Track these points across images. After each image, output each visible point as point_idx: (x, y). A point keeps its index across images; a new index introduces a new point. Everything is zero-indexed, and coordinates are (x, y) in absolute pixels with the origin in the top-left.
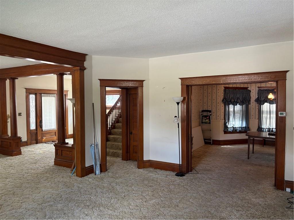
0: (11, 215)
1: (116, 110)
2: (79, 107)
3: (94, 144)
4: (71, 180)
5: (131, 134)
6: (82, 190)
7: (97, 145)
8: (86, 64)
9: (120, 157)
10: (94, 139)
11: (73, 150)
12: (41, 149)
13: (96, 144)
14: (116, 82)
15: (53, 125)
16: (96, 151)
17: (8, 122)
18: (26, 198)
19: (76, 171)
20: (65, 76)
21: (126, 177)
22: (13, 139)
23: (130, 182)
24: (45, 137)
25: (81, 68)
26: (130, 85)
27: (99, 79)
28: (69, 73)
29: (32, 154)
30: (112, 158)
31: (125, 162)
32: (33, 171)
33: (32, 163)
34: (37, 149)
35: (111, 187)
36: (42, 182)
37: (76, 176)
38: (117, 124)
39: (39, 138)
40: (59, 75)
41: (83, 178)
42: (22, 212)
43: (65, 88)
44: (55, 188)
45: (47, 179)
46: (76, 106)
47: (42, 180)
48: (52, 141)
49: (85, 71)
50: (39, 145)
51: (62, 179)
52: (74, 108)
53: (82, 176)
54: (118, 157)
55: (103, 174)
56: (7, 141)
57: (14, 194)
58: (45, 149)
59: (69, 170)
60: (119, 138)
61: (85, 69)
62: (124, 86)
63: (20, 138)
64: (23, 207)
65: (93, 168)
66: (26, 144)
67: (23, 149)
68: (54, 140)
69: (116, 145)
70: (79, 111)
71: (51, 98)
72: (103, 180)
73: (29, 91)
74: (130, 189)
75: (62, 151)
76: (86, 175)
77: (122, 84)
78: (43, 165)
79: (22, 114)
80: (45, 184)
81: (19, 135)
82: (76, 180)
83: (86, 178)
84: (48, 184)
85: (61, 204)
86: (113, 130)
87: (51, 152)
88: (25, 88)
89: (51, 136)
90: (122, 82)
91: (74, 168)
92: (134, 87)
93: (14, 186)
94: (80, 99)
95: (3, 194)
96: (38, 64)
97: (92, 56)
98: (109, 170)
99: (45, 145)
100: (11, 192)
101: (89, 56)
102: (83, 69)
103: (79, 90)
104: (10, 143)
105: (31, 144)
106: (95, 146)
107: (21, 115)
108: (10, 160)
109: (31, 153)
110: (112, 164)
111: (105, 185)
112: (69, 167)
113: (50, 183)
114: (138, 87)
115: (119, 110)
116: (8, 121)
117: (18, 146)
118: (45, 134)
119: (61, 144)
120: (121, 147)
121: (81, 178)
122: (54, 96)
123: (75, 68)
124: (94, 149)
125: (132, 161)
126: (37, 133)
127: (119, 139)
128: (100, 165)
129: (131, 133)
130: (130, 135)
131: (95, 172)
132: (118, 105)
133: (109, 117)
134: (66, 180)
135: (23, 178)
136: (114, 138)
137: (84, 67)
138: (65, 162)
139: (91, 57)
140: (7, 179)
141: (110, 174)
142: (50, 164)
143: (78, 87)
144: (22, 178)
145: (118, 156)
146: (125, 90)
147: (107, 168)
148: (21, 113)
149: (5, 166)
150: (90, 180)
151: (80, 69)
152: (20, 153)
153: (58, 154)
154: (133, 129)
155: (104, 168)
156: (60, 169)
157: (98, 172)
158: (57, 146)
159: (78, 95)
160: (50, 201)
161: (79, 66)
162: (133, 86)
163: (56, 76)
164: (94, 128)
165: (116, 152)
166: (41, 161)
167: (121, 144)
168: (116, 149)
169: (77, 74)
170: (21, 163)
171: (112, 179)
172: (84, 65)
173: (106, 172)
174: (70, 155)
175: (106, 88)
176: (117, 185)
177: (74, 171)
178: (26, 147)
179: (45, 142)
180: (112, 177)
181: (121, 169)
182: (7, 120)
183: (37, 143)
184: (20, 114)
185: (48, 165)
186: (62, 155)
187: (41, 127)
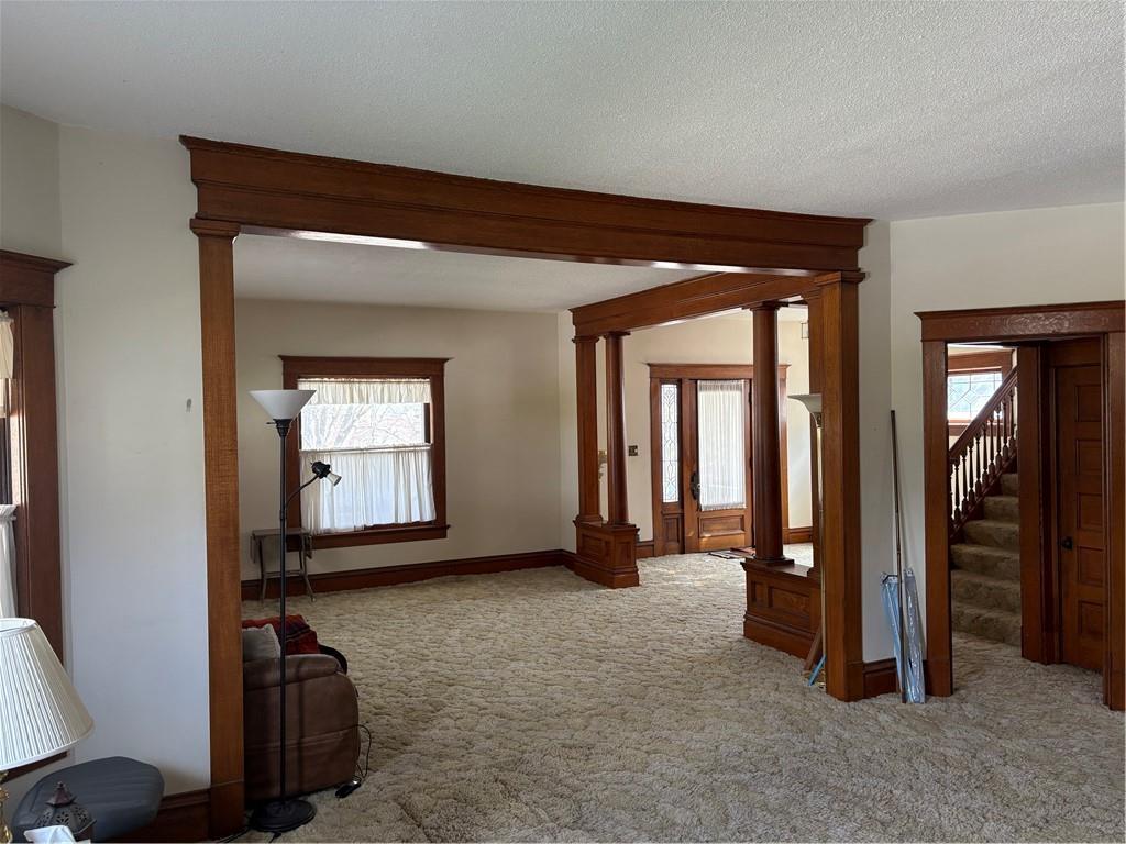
0: (620, 787)
1: (988, 439)
2: (838, 428)
3: (899, 576)
4: (809, 704)
5: (1070, 547)
6: (853, 754)
7: (910, 581)
8: (865, 258)
9: (1012, 645)
10: (899, 554)
11: (813, 589)
12: (696, 573)
13: (906, 577)
14: (996, 320)
15: (735, 492)
16: (908, 604)
17: (602, 474)
18: (659, 738)
19: (827, 671)
20: (782, 313)
21: (1049, 736)
22: (614, 532)
23: (1071, 761)
24: (709, 531)
25: (848, 274)
26: (1066, 325)
27: (916, 314)
28: (799, 298)
29: (668, 588)
30: (972, 643)
31: (1038, 666)
32: (676, 649)
33: (671, 620)
34: (683, 573)
35: (976, 768)
36: (709, 692)
37: (827, 692)
38: (991, 498)
39: (690, 534)
40: (761, 308)
41: (852, 704)
42: (649, 786)
43: (782, 357)
44: (753, 724)
45: (724, 685)
46: (827, 422)
47: (708, 687)
48: (733, 550)
49: (860, 285)
50: (691, 559)
51: (773, 696)
52: (819, 431)
53: (850, 697)
54: (1003, 641)
55: (936, 705)
56: (598, 536)
57: (623, 715)
58: (710, 576)
59: (798, 665)
60: (1003, 559)
61: (862, 277)
62: (1034, 332)
63: (634, 530)
64: (651, 769)
65: (895, 674)
66: (652, 551)
67: (646, 568)
68: (736, 544)
69: (991, 589)
70: (838, 442)
71: (727, 393)
72: (939, 729)
73: (661, 374)
74: (1071, 792)
75: (770, 588)
76: (866, 697)
77: (1026, 325)
78: (706, 633)
79: (638, 451)
80: (719, 702)
81: (632, 519)
82: (826, 707)
83: (863, 706)
84: (726, 703)
85: (778, 788)
86: (975, 523)
87: (732, 590)
88: (649, 364)
89: (728, 529)
90: (1022, 318)
91: (817, 661)
92: (1084, 334)
93: (623, 689)
94: (840, 396)
95: (593, 712)
96: (691, 277)
97: (892, 223)
98: (962, 692)
99: (708, 559)
100: (616, 710)
101: (877, 223)
102: (852, 278)
103: (837, 362)
104: (607, 543)
105: (665, 552)
106: (903, 585)
107: (636, 454)
108: (606, 601)
109: (666, 584)
110: (978, 670)
111: (949, 752)
112: (800, 652)
113: (733, 702)
114: (1105, 334)
115: (1002, 439)
116: (601, 471)
117: (629, 557)
118: (707, 522)
119: (769, 565)
120: (1015, 600)
121: (846, 705)
122: (738, 388)
123: (825, 278)
124: (896, 594)
125: (1071, 669)
126: (683, 515)
127: (1003, 565)
128: (925, 663)
129: (1068, 544)
130: (1063, 549)
131: (905, 689)
132: (996, 418)
133: (957, 466)
134: (789, 700)
135: (647, 668)
136: (982, 558)
137: (860, 269)
138: (784, 634)
139: (886, 229)
140: (601, 661)
141: (968, 708)
142: (729, 632)
143: (833, 349)
144: (644, 667)
145: (1001, 637)
146: (1033, 352)
147: (954, 681)
148: (636, 447)
149: (593, 616)
150: (883, 717)
151: (842, 281)
152: (633, 581)
153: (758, 598)
154: (1079, 527)
155: (939, 681)
156: (766, 655)
157: (915, 690)
158: (752, 567)
159: (834, 381)
160: (739, 769)
161: (838, 270)
162: (1078, 330)
163: (752, 313)
164: (897, 511)
165: (991, 619)
166: (700, 616)
167: (1017, 587)
168: (990, 608)
169: (832, 298)
170: (640, 615)
171: (980, 732)
172: (857, 265)
173: (952, 698)
174: (802, 607)
175: (949, 345)
176: (1006, 764)
177: (816, 672)
178: (649, 560)
179: (710, 551)
180: (980, 725)
181: (1019, 695)
182: (598, 469)
183: (683, 552)
184: (633, 451)
185: (724, 634)
186: (770, 604)
187: (695, 495)
